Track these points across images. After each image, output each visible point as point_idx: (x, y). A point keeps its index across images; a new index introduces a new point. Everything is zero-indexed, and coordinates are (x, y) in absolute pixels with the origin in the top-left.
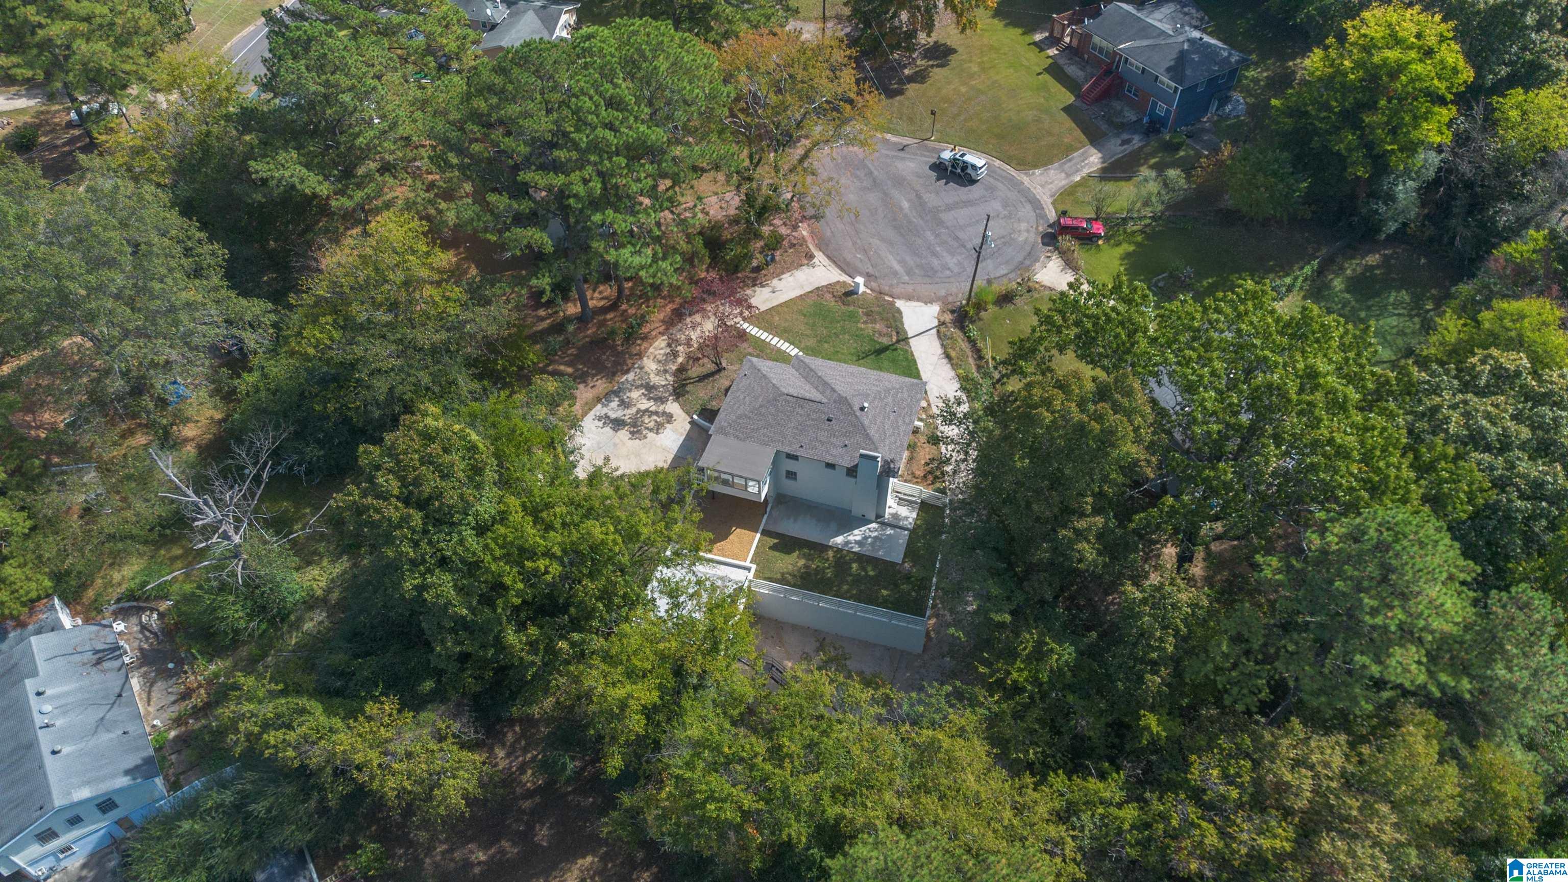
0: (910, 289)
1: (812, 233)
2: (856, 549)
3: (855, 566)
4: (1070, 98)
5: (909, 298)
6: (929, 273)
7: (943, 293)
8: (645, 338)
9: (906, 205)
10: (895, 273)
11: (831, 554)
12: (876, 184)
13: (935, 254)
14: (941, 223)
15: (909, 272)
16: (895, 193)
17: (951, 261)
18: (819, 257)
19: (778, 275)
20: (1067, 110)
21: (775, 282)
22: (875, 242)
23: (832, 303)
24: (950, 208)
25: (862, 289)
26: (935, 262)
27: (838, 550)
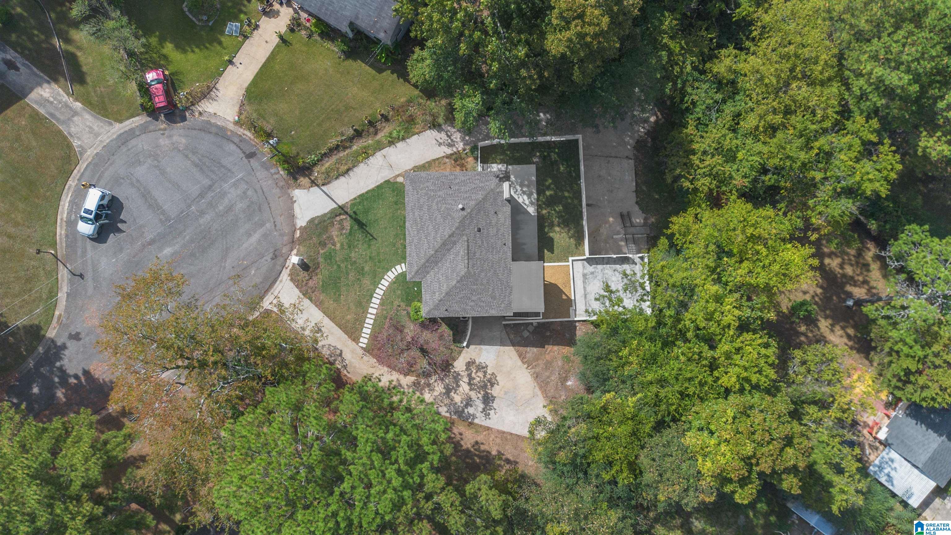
0: (280, 220)
2: (535, 196)
3: (548, 193)
5: (292, 217)
6: (255, 208)
7: (276, 191)
9: (168, 251)
11: (544, 212)
14: (184, 213)
15: (262, 224)
17: (233, 194)
22: (228, 264)
23: (320, 277)
26: (240, 206)
27: (539, 208)
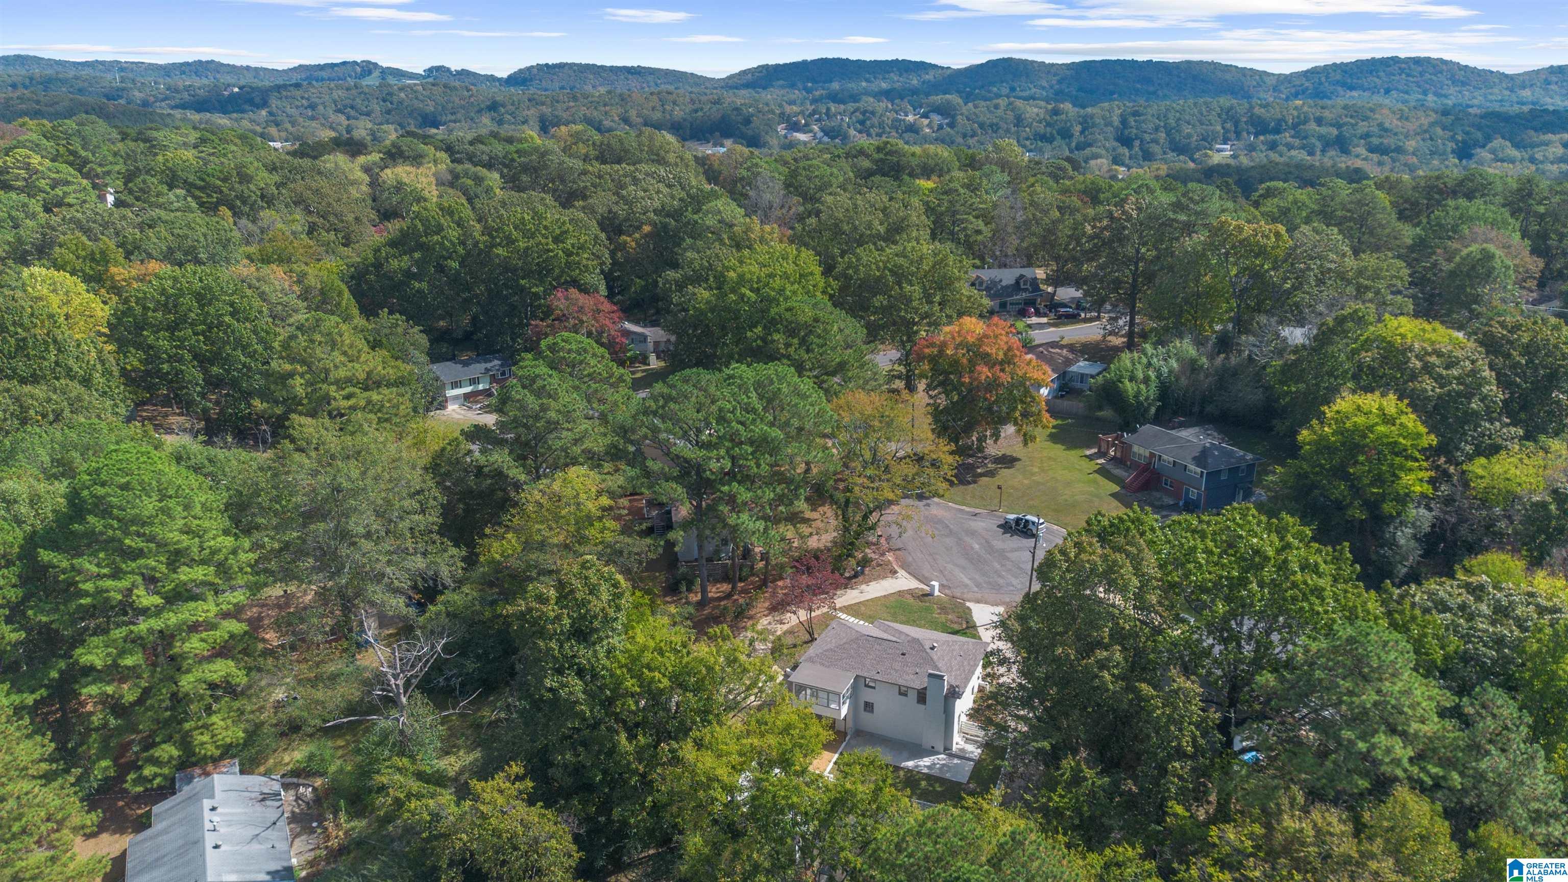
0: (979, 596)
1: (897, 559)
2: (925, 771)
3: (923, 783)
4: (1116, 488)
5: (978, 601)
6: (996, 588)
7: (1003, 599)
8: (751, 618)
9: (977, 546)
10: (966, 586)
11: (902, 773)
12: (951, 533)
13: (1000, 576)
14: (1008, 559)
15: (978, 585)
16: (968, 540)
17: (1015, 582)
18: (901, 573)
19: (867, 583)
20: (1114, 495)
21: (864, 587)
22: (950, 566)
23: (912, 601)
24: (1013, 550)
25: (937, 593)
26: (1001, 581)
27: (909, 771)
